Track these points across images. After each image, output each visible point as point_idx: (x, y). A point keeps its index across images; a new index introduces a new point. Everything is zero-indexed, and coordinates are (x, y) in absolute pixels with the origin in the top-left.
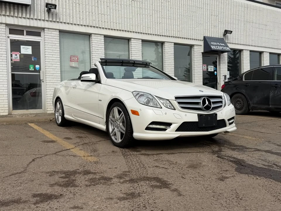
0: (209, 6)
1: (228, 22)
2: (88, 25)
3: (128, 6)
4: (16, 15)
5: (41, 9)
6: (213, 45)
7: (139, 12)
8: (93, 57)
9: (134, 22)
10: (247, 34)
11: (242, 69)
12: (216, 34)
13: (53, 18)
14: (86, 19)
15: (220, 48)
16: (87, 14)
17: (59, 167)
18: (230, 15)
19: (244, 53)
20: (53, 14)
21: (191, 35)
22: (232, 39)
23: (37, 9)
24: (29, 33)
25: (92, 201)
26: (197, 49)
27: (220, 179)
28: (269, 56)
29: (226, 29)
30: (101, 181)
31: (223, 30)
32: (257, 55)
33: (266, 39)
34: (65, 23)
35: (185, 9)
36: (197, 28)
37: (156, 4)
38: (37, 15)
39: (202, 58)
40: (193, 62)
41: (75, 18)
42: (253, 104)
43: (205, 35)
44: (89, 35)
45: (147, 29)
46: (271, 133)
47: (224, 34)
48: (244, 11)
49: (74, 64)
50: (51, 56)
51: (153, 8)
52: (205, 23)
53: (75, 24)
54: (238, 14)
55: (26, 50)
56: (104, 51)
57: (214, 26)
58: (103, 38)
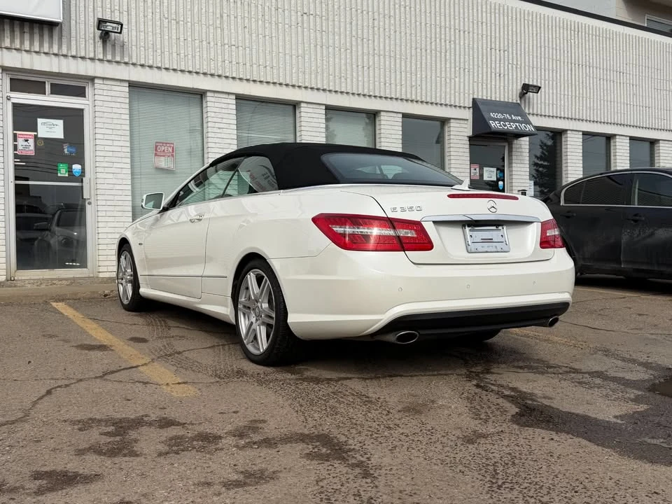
0: (487, 27)
1: (531, 65)
2: (198, 71)
3: (293, 27)
4: (27, 46)
5: (85, 34)
6: (495, 120)
7: (319, 40)
8: (210, 145)
9: (307, 65)
10: (577, 92)
11: (564, 176)
12: (502, 93)
13: (114, 55)
14: (194, 57)
15: (511, 127)
16: (196, 45)
17: (104, 408)
18: (535, 49)
19: (569, 139)
20: (114, 46)
21: (443, 95)
22: (539, 106)
23: (76, 33)
24: (58, 90)
25: (163, 490)
26: (457, 129)
27: (467, 438)
28: (628, 145)
29: (527, 83)
30: (195, 443)
31: (519, 84)
32: (599, 143)
33: (622, 106)
34: (142, 66)
35: (428, 33)
36: (457, 80)
37: (360, 23)
38: (77, 48)
39: (468, 150)
40: (447, 159)
41: (167, 53)
42: (584, 259)
43: (475, 97)
44: (201, 95)
45: (337, 81)
46: (615, 329)
47: (520, 94)
48: (569, 38)
49: (163, 163)
50: (110, 143)
51: (354, 33)
52: (476, 67)
53: (166, 69)
54: (554, 46)
55: (50, 128)
56: (235, 132)
57: (498, 75)
58: (234, 102)
